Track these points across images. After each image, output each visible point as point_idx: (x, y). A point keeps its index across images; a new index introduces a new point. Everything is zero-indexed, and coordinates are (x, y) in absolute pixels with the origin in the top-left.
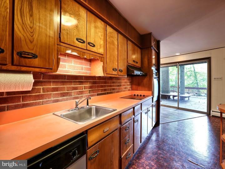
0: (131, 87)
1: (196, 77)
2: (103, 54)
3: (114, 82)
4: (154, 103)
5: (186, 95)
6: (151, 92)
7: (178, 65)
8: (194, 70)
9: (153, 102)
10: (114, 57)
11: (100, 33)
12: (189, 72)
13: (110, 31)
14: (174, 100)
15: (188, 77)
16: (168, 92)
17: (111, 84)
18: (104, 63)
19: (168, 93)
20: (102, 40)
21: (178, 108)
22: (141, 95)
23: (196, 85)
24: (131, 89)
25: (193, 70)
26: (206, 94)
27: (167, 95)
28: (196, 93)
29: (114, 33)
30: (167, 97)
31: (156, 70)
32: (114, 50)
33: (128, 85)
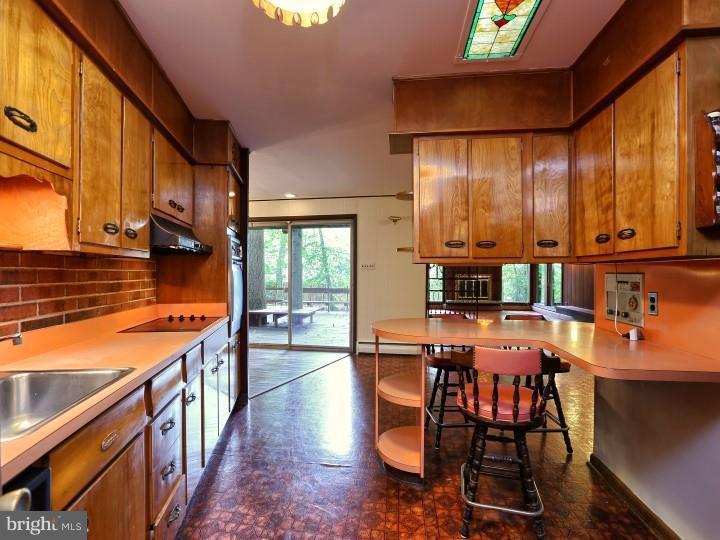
0: (157, 293)
1: (324, 259)
2: (66, 163)
3: (95, 273)
4: (233, 340)
5: (306, 310)
6: (225, 304)
7: (289, 228)
8: (323, 242)
9: (229, 336)
10: (108, 182)
11: (57, 81)
12: (310, 247)
13: (97, 81)
14: (277, 327)
15: (309, 262)
16: (260, 304)
17: (84, 283)
18: (70, 202)
19: (261, 308)
20: (66, 111)
21: (290, 348)
22: (192, 318)
23: (324, 282)
24: (154, 299)
25: (319, 243)
26: (346, 304)
27: (259, 314)
28: (327, 304)
29: (110, 94)
30: (259, 321)
31: (237, 236)
32: (107, 154)
33: (145, 285)
